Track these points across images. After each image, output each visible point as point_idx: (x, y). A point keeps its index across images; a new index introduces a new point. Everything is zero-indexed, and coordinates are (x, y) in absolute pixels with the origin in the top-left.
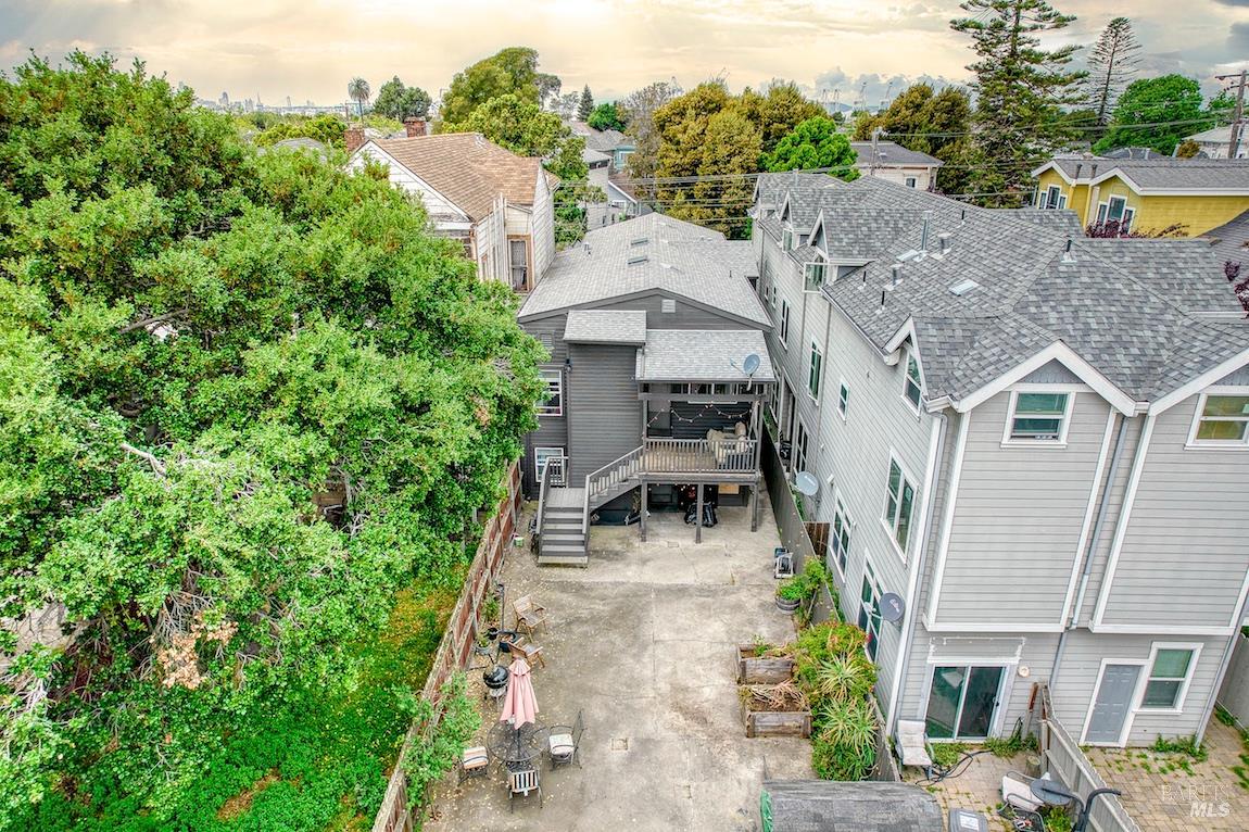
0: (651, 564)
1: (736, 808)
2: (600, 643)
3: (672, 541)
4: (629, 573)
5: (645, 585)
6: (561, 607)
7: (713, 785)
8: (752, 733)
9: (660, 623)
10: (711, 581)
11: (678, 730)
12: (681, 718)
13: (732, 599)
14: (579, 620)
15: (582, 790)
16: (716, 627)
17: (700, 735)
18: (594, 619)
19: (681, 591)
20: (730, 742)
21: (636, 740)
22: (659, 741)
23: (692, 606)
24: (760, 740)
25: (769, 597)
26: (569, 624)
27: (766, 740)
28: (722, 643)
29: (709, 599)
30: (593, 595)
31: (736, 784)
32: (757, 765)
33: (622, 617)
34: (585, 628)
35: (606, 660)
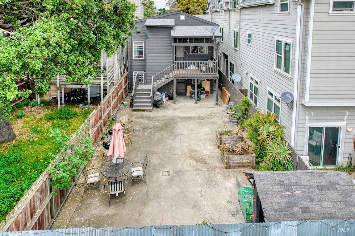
0: (178, 110)
1: (226, 201)
2: (157, 135)
3: (185, 103)
4: (169, 113)
5: (176, 116)
6: (141, 124)
7: (213, 190)
8: (228, 167)
9: (182, 128)
10: (202, 115)
11: (193, 167)
12: (194, 162)
13: (212, 120)
14: (148, 128)
15: (147, 194)
16: (206, 129)
17: (204, 168)
18: (155, 127)
19: (191, 118)
20: (218, 171)
21: (173, 171)
22: (184, 172)
23: (196, 123)
24: (232, 170)
25: (227, 119)
26: (144, 129)
27: (235, 170)
28: (209, 134)
29: (202, 120)
30: (154, 119)
31: (224, 189)
32: (233, 181)
33: (167, 127)
34: (150, 130)
35: (159, 141)
